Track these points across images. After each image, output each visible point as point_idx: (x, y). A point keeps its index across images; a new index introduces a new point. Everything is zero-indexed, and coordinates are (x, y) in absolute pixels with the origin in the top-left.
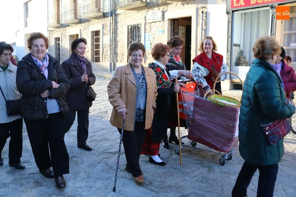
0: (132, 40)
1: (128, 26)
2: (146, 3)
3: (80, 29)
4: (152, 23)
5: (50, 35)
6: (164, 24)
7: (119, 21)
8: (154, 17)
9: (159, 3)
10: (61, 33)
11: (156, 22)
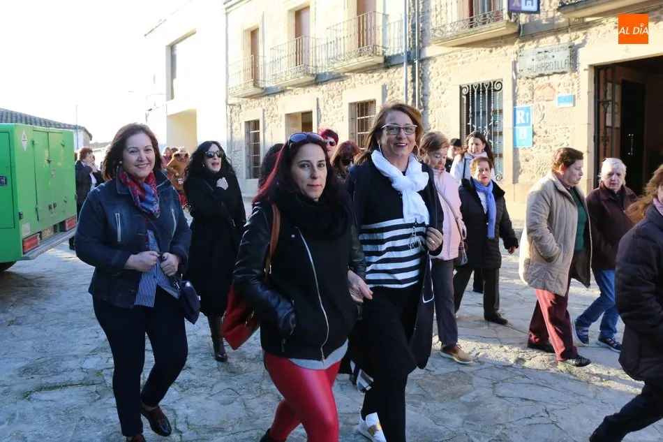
0: (473, 123)
1: (461, 88)
2: (517, 27)
3: (318, 99)
4: (537, 79)
5: (233, 113)
6: (574, 80)
7: (431, 75)
8: (543, 61)
9: (559, 24)
10: (264, 110)
11: (548, 75)
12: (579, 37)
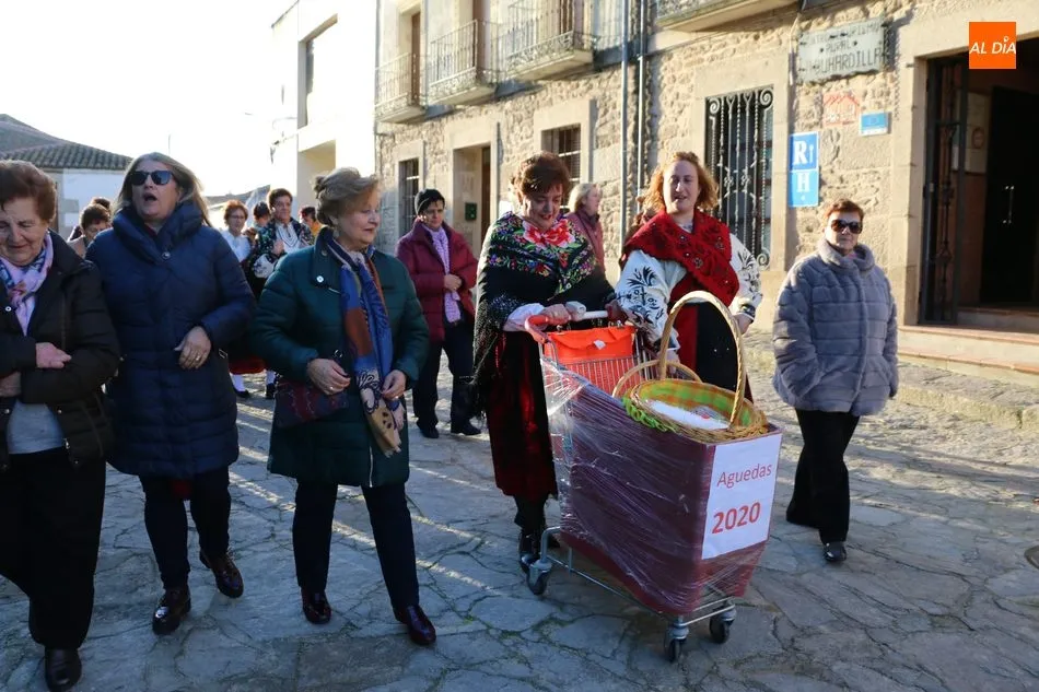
0: (725, 164)
1: (708, 104)
3: (498, 125)
4: (828, 85)
5: (384, 151)
6: (891, 85)
7: (663, 82)
8: (839, 53)
10: (425, 143)
11: (848, 77)
12: (901, 6)
